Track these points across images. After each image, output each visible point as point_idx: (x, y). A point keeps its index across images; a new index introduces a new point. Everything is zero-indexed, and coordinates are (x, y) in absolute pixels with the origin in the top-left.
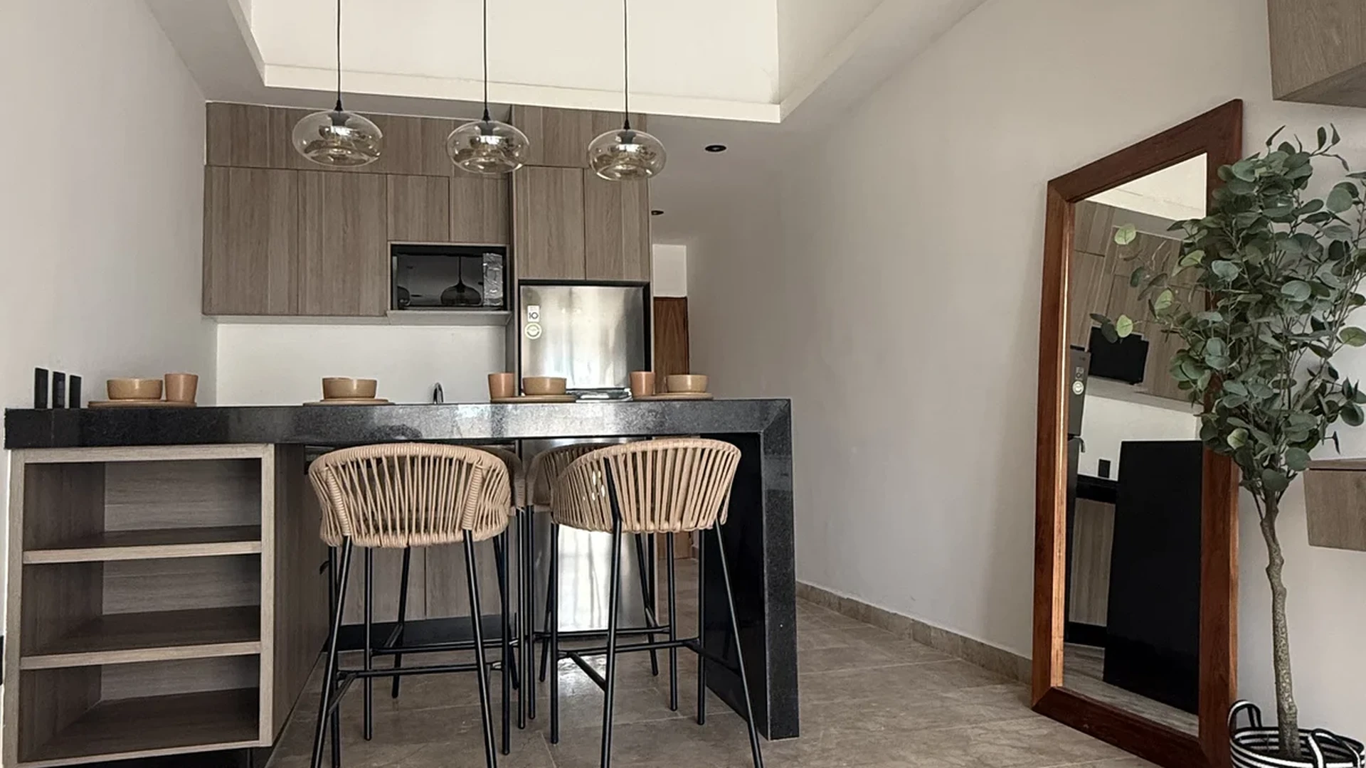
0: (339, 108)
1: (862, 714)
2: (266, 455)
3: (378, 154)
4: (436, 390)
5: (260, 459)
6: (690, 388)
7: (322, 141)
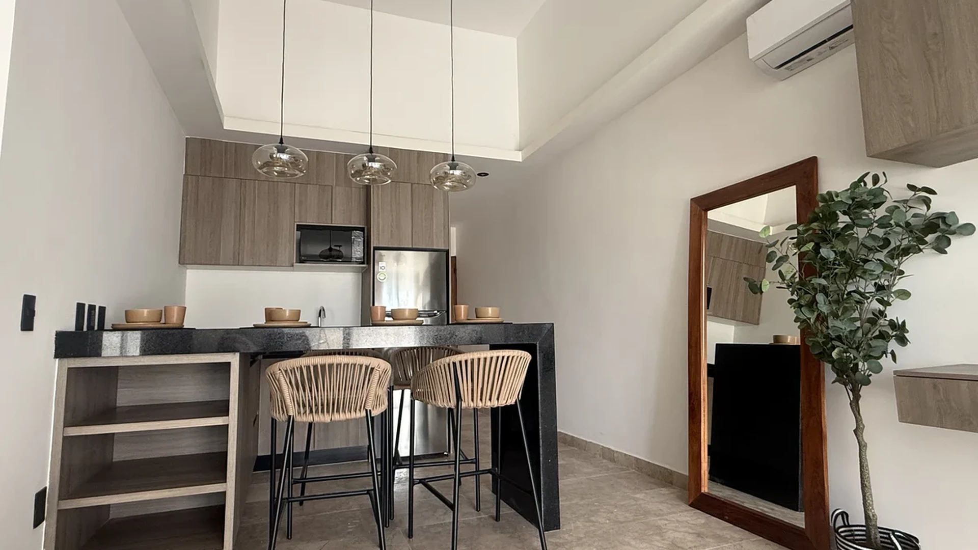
0: (281, 142)
1: (591, 511)
2: (234, 360)
3: (305, 171)
4: (320, 311)
5: (230, 363)
6: (490, 315)
7: (271, 162)
